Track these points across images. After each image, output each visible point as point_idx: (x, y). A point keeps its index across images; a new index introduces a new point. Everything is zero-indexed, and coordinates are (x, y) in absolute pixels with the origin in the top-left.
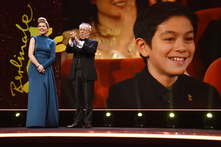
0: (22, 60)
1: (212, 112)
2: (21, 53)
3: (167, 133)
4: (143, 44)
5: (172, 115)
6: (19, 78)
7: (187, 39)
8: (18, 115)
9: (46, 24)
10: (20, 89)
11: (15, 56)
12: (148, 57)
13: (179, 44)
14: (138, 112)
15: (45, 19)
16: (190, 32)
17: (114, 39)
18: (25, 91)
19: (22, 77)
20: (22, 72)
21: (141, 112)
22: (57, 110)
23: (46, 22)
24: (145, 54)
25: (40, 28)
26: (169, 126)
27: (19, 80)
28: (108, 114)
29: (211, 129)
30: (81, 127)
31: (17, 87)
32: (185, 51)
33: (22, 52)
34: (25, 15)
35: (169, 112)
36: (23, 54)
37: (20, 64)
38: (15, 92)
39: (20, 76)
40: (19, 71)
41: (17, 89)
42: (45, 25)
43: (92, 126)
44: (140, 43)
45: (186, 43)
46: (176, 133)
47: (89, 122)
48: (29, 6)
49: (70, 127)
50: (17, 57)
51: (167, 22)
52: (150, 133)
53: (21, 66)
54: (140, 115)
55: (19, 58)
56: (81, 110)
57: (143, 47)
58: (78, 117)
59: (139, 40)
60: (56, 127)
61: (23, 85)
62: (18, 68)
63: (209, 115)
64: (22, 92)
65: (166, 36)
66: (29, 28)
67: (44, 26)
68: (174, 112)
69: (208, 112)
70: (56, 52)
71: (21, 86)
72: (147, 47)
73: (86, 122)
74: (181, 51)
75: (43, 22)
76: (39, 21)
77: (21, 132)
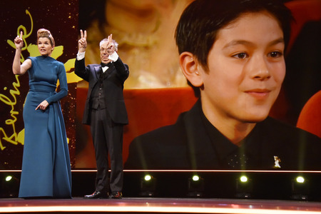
0: (16, 95)
1: (304, 175)
2: (14, 84)
3: (237, 206)
4: (192, 64)
5: (244, 179)
6: (11, 122)
7: (272, 54)
8: (9, 178)
9: (50, 39)
10: (13, 139)
11: (5, 88)
12: (202, 87)
13: (257, 64)
14: (193, 174)
15: (49, 32)
16: (277, 42)
17: (136, 51)
18: (19, 141)
19: (16, 120)
20: (17, 113)
21: (198, 174)
22: (69, 171)
23: (51, 36)
24: (196, 82)
25: (40, 46)
26: (239, 196)
27: (11, 125)
28: (148, 178)
29: (303, 200)
30: (106, 197)
31: (9, 136)
32: (269, 77)
33: (17, 82)
34: (21, 27)
35: (240, 174)
36: (18, 85)
37: (13, 101)
38: (5, 143)
39: (13, 119)
40: (12, 112)
41: (8, 139)
42: (48, 41)
43: (123, 196)
44: (188, 60)
45: (270, 61)
46: (251, 206)
47: (119, 189)
48: (27, 12)
49: (89, 198)
50: (8, 90)
51: (235, 25)
52: (211, 206)
53: (15, 103)
54: (196, 178)
55: (12, 92)
56: (104, 171)
57: (193, 68)
58: (100, 181)
59: (186, 55)
60: (69, 197)
61: (17, 132)
62: (10, 106)
63: (300, 180)
64: (16, 143)
65: (232, 50)
66: (28, 45)
67: (46, 43)
68: (247, 174)
69: (297, 175)
70: (68, 82)
71: (15, 134)
72: (200, 68)
73: (113, 190)
74: (262, 76)
75: (45, 35)
76: (38, 35)
77: (13, 205)
